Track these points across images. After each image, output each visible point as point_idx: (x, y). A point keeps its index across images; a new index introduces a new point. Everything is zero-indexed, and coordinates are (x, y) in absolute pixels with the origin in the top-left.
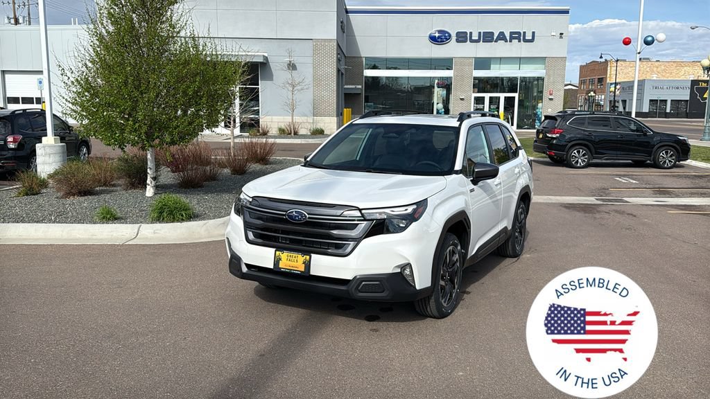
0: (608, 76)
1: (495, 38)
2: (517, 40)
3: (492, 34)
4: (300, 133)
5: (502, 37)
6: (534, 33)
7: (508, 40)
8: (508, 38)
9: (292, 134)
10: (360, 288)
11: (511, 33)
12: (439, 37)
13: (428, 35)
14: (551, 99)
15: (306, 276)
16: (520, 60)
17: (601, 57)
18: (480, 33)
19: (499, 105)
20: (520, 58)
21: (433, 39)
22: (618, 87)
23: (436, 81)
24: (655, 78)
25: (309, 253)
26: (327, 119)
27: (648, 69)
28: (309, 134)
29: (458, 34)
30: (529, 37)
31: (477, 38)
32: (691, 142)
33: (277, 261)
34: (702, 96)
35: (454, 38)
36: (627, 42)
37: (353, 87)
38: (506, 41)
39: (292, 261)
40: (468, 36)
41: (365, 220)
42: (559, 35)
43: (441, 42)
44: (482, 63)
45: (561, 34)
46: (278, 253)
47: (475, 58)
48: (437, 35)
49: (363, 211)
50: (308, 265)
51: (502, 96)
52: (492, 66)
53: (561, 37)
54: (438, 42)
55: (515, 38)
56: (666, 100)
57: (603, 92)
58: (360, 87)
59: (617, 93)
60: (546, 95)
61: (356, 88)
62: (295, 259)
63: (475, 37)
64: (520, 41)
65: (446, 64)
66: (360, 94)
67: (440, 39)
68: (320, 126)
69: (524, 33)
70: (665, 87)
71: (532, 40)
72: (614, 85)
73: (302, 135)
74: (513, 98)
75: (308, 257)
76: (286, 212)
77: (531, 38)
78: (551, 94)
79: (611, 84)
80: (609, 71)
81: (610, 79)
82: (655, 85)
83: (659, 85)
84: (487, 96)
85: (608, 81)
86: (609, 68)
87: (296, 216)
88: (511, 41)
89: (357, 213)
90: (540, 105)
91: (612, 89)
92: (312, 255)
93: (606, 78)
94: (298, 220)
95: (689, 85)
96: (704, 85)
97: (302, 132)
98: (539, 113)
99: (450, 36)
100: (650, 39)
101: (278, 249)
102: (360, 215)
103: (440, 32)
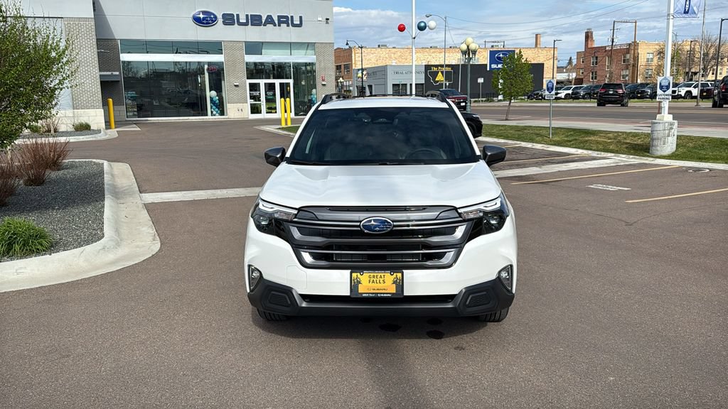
0: (353, 62)
1: (263, 21)
2: (285, 25)
3: (260, 17)
4: (60, 130)
5: (270, 20)
6: (301, 18)
7: (277, 23)
8: (276, 22)
9: (52, 132)
10: (467, 303)
11: (278, 16)
12: (204, 19)
13: (191, 16)
14: (324, 85)
15: (399, 298)
16: (291, 46)
17: (347, 44)
18: (247, 15)
19: (275, 92)
20: (291, 43)
21: (197, 20)
22: (365, 73)
23: (206, 67)
24: (394, 64)
25: (400, 269)
26: (91, 112)
27: (387, 55)
28: (73, 130)
29: (224, 15)
30: (297, 22)
31: (245, 21)
32: (484, 121)
33: (354, 285)
34: (434, 79)
35: (220, 20)
36: (402, 29)
37: (109, 73)
38: (275, 25)
39: (377, 283)
40: (235, 18)
41: (464, 221)
42: (325, 20)
43: (207, 23)
44: (253, 48)
45: (327, 19)
46: (354, 275)
47: (245, 42)
48: (201, 16)
49: (460, 211)
50: (400, 285)
51: (277, 82)
52: (263, 51)
53: (327, 23)
54: (204, 23)
55: (284, 22)
56: (406, 84)
57: (350, 78)
58: (118, 73)
59: (364, 78)
60: (319, 82)
61: (112, 75)
62: (381, 280)
63: (243, 20)
64: (288, 26)
65: (216, 47)
66: (119, 81)
67: (205, 20)
68: (84, 120)
69: (292, 17)
70: (404, 72)
71: (300, 25)
72: (360, 71)
73: (63, 132)
74: (288, 84)
75: (399, 275)
76: (361, 222)
77: (299, 23)
78: (323, 80)
79: (359, 70)
80: (353, 58)
81: (357, 65)
82: (396, 70)
83: (399, 70)
84: (262, 82)
85: (354, 68)
86: (353, 55)
87: (376, 226)
88: (279, 25)
89: (454, 214)
90: (314, 91)
91: (360, 75)
92: (404, 271)
93: (352, 64)
94: (379, 231)
95: (423, 69)
96: (435, 69)
97: (62, 128)
98: (314, 99)
99: (216, 17)
100: (422, 24)
101: (354, 269)
102: (457, 215)
103: (204, 13)
